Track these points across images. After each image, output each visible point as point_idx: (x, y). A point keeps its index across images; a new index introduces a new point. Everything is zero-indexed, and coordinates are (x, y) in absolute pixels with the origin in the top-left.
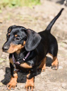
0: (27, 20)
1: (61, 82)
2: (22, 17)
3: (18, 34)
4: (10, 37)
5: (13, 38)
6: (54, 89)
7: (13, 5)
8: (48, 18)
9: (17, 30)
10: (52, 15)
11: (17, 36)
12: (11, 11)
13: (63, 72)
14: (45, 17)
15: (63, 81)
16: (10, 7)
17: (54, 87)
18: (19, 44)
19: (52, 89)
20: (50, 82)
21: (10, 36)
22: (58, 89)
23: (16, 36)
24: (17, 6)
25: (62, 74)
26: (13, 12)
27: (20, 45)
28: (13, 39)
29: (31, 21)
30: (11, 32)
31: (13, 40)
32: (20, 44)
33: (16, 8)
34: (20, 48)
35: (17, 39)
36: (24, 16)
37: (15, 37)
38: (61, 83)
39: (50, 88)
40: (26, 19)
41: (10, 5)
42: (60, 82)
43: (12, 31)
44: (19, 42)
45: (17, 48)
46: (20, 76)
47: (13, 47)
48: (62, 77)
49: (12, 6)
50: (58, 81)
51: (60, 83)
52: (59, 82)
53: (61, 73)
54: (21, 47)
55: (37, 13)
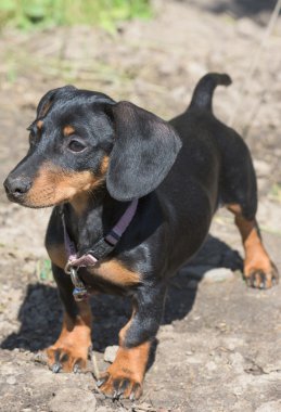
0: (89, 80)
1: (222, 332)
2: (68, 69)
3: (76, 124)
4: (44, 137)
5: (55, 140)
6: (192, 360)
7: (35, 20)
8: (181, 71)
9: (72, 108)
10: (196, 59)
11: (71, 134)
12: (22, 45)
13: (232, 293)
14: (168, 66)
15: (231, 330)
16: (20, 27)
17: (190, 353)
18: (81, 168)
19: (179, 364)
20: (174, 335)
21: (41, 131)
22: (205, 363)
23: (68, 130)
24: (50, 24)
25: (227, 299)
26: (34, 50)
27: (87, 175)
28: (55, 146)
29: (109, 83)
30: (50, 114)
31: (54, 150)
32: (88, 168)
33: (46, 32)
34: (87, 187)
35: (74, 145)
36: (76, 65)
37: (62, 136)
38: (221, 338)
39: (171, 357)
40: (84, 76)
41: (20, 19)
42: (218, 332)
43: (54, 110)
44: (80, 160)
45: (72, 186)
46: (48, 309)
47: (54, 180)
48: (226, 312)
49: (28, 25)
50: (209, 331)
51: (217, 336)
52: (215, 334)
53: (223, 295)
54: (93, 182)
55: (136, 50)
